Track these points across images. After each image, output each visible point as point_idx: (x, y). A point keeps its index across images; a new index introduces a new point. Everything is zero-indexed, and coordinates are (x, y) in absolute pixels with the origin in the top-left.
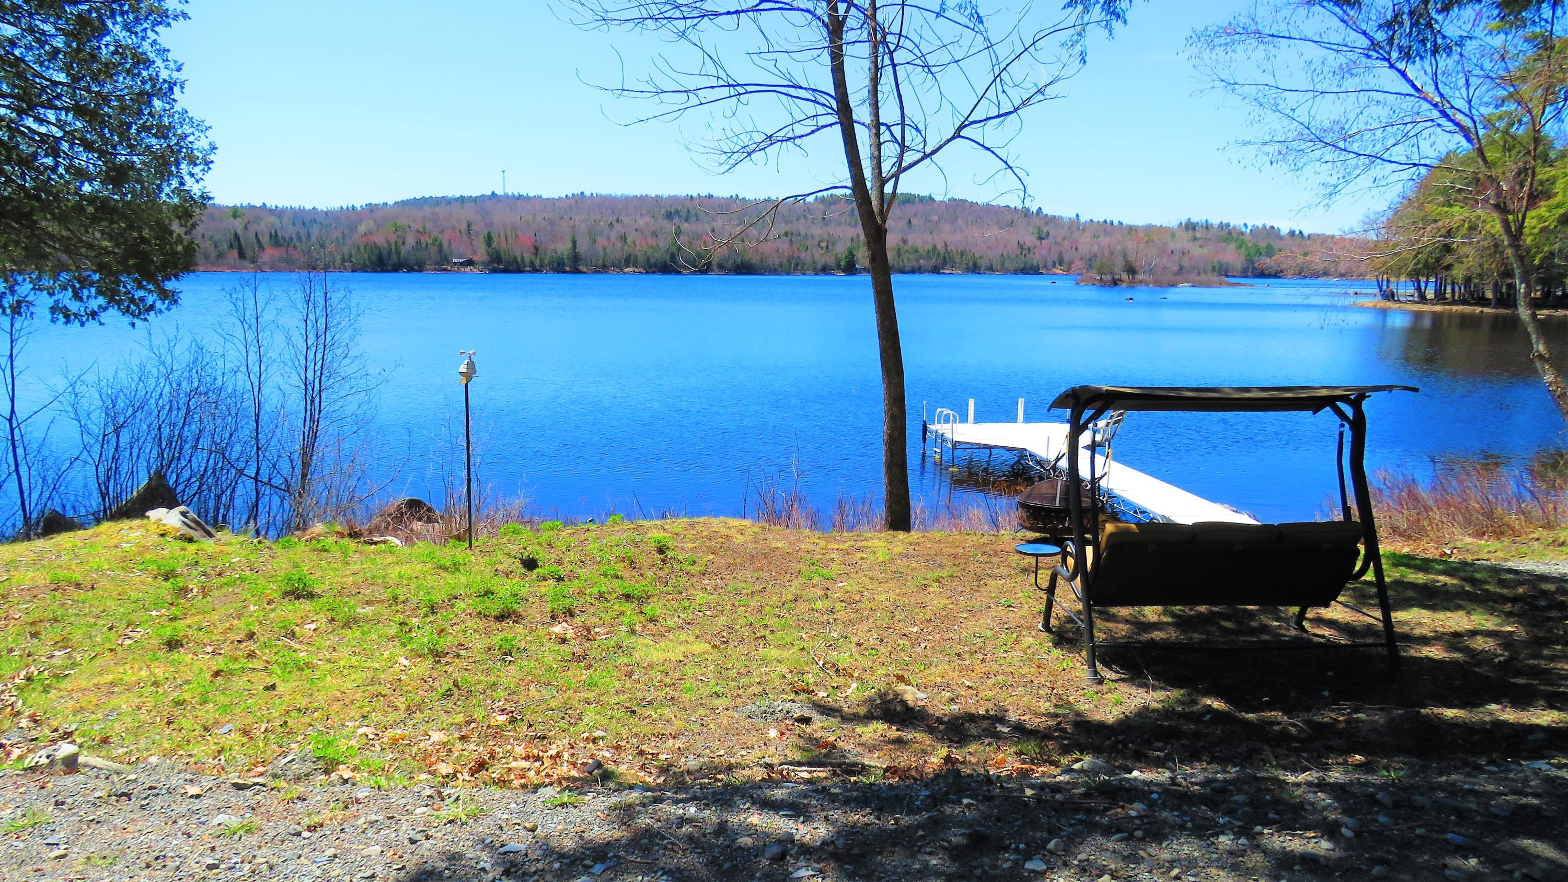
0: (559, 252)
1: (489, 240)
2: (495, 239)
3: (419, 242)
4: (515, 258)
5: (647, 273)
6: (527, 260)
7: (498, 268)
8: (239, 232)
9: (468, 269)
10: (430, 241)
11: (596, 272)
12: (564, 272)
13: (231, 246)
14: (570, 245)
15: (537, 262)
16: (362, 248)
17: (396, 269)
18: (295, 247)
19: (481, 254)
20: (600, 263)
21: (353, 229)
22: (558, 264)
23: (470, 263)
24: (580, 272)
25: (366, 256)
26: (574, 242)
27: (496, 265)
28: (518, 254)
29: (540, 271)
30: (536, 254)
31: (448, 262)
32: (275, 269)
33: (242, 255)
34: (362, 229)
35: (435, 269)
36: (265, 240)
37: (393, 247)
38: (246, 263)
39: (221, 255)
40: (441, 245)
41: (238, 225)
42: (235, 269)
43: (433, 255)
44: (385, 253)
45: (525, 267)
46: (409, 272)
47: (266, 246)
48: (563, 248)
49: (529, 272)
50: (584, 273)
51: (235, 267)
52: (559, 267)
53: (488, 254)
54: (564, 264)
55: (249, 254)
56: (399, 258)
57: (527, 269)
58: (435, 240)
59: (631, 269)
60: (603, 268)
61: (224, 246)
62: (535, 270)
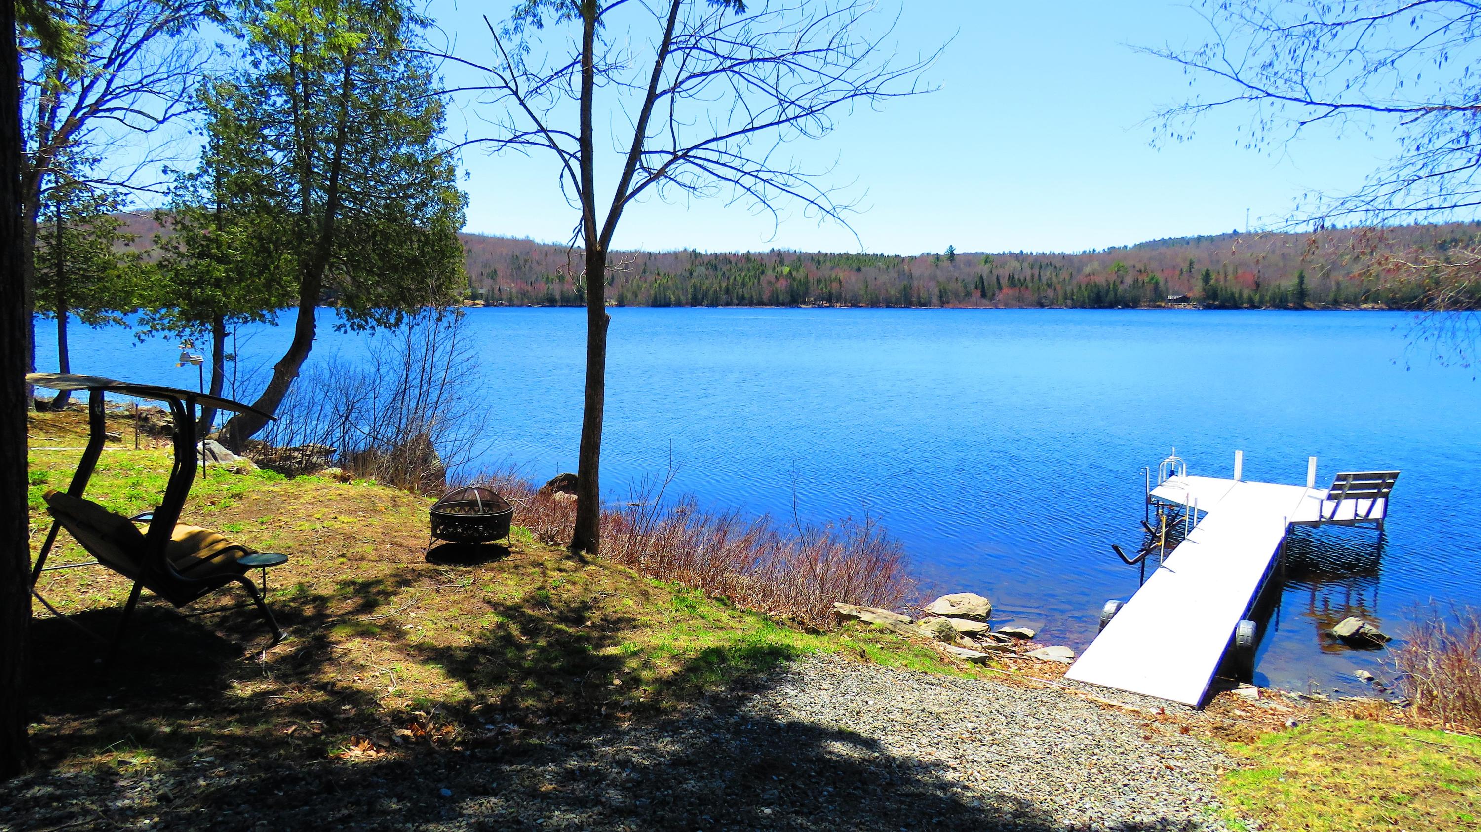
0: (1283, 288)
1: (1207, 277)
2: (1213, 276)
3: (1136, 281)
4: (1233, 295)
5: (1391, 309)
6: (1245, 295)
7: (1213, 304)
8: (985, 277)
9: (1182, 305)
10: (1147, 280)
11: (1324, 308)
12: (1286, 308)
13: (976, 288)
14: (1296, 281)
15: (1257, 298)
16: (1083, 287)
17: (1111, 306)
18: (1027, 287)
19: (1197, 290)
20: (1331, 297)
21: (1079, 270)
22: (1281, 301)
23: (1185, 300)
24: (1305, 308)
25: (1086, 294)
26: (1301, 278)
27: (1211, 302)
28: (1236, 291)
29: (1259, 307)
30: (1256, 290)
31: (1164, 299)
32: (1007, 306)
33: (984, 295)
34: (1087, 270)
35: (1149, 306)
36: (1004, 282)
37: (1111, 286)
38: (984, 301)
39: (968, 295)
40: (1157, 284)
41: (984, 270)
42: (976, 306)
43: (1148, 293)
44: (1103, 292)
45: (1242, 303)
46: (1123, 308)
47: (1004, 287)
48: (1289, 283)
49: (1247, 308)
50: (1310, 309)
51: (977, 305)
52: (1281, 303)
53: (1204, 290)
54: (1287, 301)
55: (989, 294)
56: (1116, 294)
57: (1245, 305)
58: (1152, 278)
59: (1370, 305)
60: (1334, 304)
61: (972, 287)
62: (1253, 306)
